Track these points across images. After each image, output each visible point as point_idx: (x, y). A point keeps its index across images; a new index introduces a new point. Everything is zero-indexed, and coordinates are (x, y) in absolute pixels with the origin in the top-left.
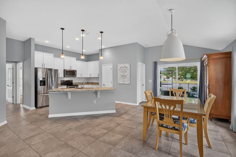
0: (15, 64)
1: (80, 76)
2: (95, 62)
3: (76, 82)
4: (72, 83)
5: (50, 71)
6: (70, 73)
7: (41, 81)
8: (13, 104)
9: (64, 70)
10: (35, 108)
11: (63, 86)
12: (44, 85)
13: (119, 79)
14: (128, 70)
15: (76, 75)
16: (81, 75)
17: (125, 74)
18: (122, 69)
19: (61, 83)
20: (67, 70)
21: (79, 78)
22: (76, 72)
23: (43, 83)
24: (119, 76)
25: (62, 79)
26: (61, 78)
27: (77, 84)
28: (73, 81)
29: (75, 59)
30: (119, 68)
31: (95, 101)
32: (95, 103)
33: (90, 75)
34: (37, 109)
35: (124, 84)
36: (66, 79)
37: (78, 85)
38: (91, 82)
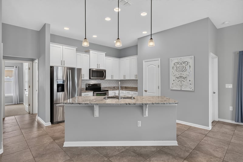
0: (31, 62)
1: (110, 78)
2: (131, 58)
3: (105, 86)
4: (101, 88)
5: (70, 71)
6: (97, 73)
7: (58, 85)
8: (29, 113)
9: (90, 70)
10: (50, 123)
11: (89, 91)
12: (63, 90)
13: (171, 82)
14: (190, 67)
15: (105, 77)
16: (112, 76)
17: (184, 74)
18: (178, 66)
19: (86, 88)
20: (94, 70)
21: (109, 80)
22: (105, 72)
23: (61, 88)
24: (172, 78)
25: (87, 82)
26: (87, 80)
27: (106, 89)
28: (102, 85)
29: (104, 54)
30: (172, 65)
31: (140, 122)
32: (140, 126)
33: (125, 76)
34: (54, 125)
35: (181, 90)
36: (93, 82)
37: (108, 91)
38: (125, 86)
